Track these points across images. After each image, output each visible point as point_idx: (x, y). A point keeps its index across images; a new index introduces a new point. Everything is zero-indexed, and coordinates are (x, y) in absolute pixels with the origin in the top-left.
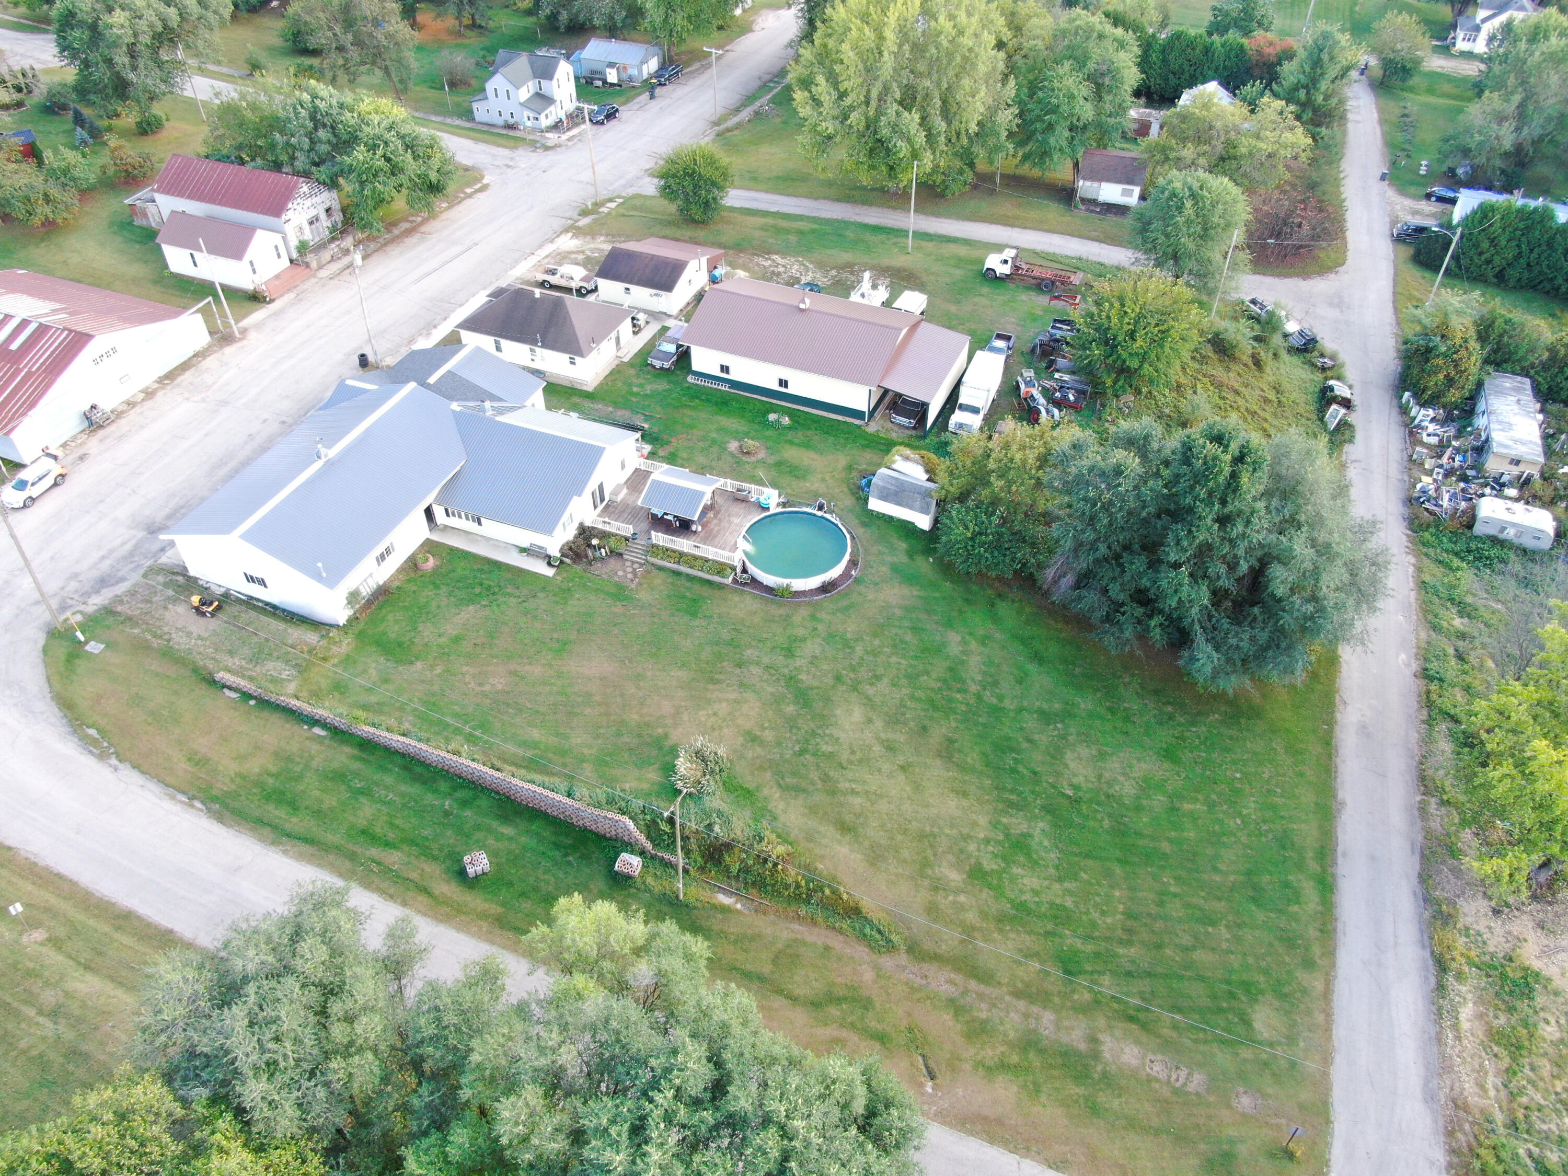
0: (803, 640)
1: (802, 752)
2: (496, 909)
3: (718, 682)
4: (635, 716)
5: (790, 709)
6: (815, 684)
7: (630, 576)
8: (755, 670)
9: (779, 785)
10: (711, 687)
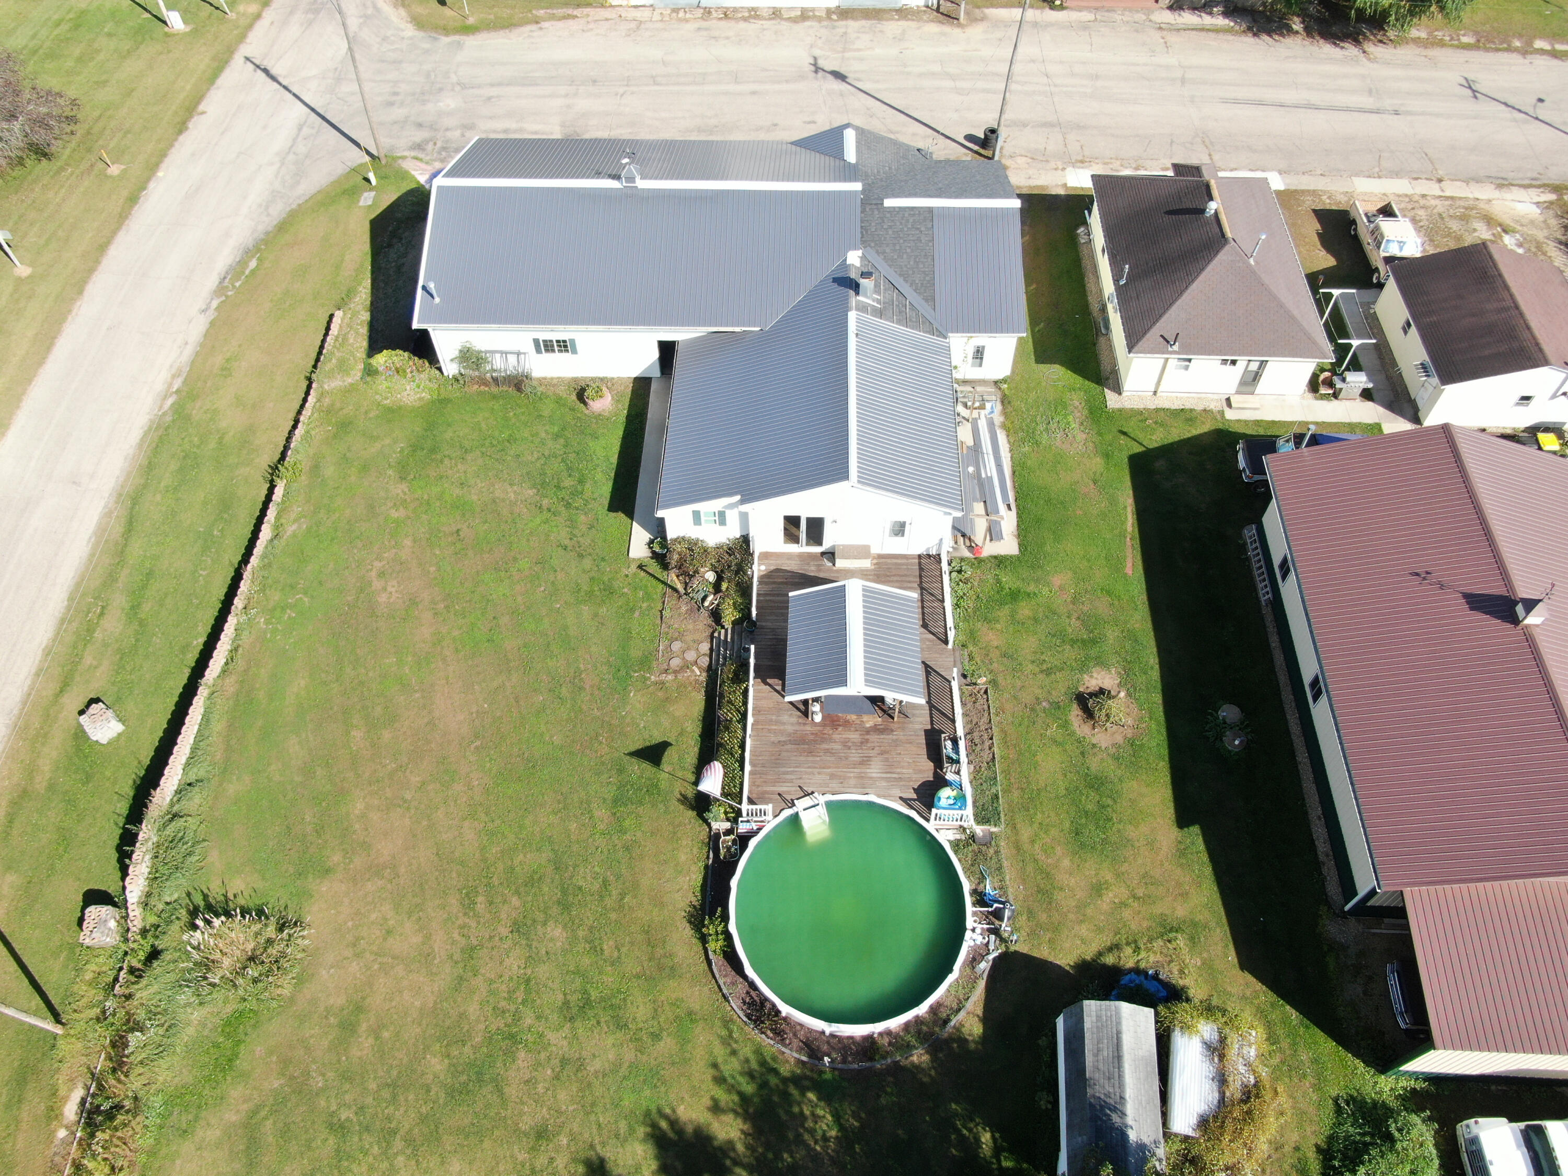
0: (620, 1025)
1: (339, 1128)
2: (40, 783)
3: (468, 905)
4: (360, 806)
5: (436, 1065)
6: (512, 1091)
7: (675, 663)
8: (514, 964)
9: (255, 1112)
10: (454, 901)
